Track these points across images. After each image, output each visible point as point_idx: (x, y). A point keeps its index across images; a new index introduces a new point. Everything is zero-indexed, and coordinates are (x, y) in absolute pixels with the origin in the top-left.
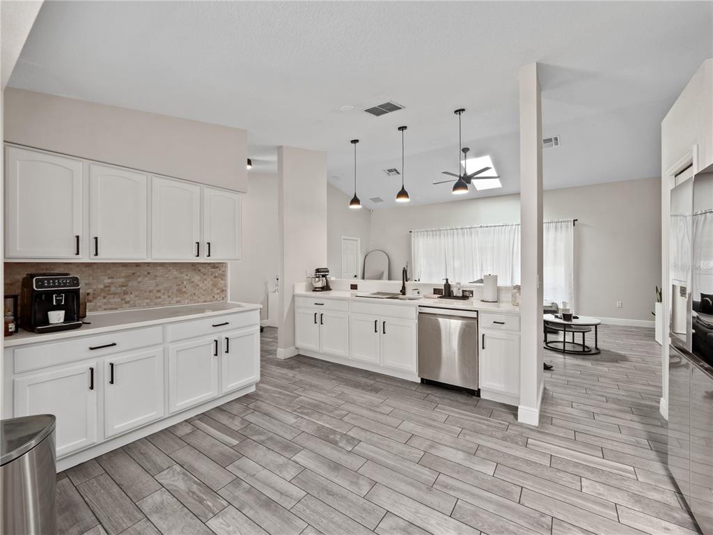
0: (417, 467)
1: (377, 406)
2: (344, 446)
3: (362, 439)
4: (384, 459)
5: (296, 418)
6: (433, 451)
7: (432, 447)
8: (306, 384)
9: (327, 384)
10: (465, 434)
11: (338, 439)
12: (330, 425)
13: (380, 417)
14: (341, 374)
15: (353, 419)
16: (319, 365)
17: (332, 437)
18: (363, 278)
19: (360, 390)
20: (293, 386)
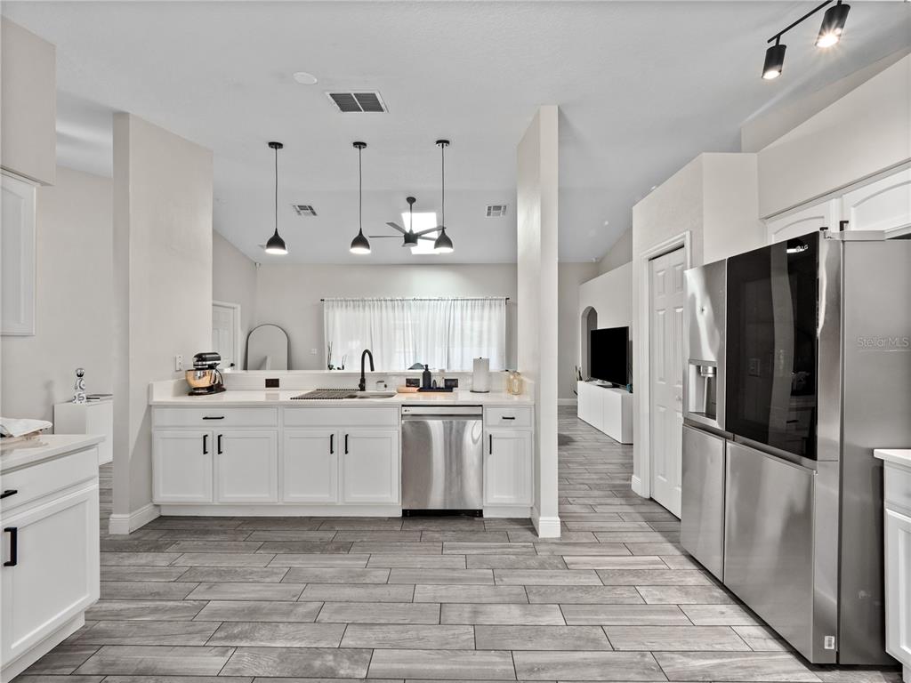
0: (479, 657)
1: (363, 575)
2: (349, 672)
3: (373, 644)
4: (427, 667)
5: (223, 654)
6: (481, 620)
7: (476, 613)
8: (209, 574)
9: (253, 561)
10: (500, 577)
11: (331, 664)
12: (302, 639)
13: (378, 591)
14: (267, 536)
15: (338, 611)
16: (215, 528)
17: (317, 663)
18: (245, 368)
19: (318, 555)
20: (181, 585)
